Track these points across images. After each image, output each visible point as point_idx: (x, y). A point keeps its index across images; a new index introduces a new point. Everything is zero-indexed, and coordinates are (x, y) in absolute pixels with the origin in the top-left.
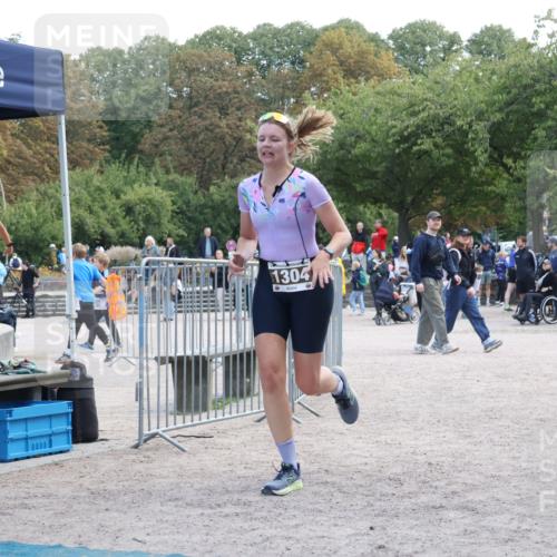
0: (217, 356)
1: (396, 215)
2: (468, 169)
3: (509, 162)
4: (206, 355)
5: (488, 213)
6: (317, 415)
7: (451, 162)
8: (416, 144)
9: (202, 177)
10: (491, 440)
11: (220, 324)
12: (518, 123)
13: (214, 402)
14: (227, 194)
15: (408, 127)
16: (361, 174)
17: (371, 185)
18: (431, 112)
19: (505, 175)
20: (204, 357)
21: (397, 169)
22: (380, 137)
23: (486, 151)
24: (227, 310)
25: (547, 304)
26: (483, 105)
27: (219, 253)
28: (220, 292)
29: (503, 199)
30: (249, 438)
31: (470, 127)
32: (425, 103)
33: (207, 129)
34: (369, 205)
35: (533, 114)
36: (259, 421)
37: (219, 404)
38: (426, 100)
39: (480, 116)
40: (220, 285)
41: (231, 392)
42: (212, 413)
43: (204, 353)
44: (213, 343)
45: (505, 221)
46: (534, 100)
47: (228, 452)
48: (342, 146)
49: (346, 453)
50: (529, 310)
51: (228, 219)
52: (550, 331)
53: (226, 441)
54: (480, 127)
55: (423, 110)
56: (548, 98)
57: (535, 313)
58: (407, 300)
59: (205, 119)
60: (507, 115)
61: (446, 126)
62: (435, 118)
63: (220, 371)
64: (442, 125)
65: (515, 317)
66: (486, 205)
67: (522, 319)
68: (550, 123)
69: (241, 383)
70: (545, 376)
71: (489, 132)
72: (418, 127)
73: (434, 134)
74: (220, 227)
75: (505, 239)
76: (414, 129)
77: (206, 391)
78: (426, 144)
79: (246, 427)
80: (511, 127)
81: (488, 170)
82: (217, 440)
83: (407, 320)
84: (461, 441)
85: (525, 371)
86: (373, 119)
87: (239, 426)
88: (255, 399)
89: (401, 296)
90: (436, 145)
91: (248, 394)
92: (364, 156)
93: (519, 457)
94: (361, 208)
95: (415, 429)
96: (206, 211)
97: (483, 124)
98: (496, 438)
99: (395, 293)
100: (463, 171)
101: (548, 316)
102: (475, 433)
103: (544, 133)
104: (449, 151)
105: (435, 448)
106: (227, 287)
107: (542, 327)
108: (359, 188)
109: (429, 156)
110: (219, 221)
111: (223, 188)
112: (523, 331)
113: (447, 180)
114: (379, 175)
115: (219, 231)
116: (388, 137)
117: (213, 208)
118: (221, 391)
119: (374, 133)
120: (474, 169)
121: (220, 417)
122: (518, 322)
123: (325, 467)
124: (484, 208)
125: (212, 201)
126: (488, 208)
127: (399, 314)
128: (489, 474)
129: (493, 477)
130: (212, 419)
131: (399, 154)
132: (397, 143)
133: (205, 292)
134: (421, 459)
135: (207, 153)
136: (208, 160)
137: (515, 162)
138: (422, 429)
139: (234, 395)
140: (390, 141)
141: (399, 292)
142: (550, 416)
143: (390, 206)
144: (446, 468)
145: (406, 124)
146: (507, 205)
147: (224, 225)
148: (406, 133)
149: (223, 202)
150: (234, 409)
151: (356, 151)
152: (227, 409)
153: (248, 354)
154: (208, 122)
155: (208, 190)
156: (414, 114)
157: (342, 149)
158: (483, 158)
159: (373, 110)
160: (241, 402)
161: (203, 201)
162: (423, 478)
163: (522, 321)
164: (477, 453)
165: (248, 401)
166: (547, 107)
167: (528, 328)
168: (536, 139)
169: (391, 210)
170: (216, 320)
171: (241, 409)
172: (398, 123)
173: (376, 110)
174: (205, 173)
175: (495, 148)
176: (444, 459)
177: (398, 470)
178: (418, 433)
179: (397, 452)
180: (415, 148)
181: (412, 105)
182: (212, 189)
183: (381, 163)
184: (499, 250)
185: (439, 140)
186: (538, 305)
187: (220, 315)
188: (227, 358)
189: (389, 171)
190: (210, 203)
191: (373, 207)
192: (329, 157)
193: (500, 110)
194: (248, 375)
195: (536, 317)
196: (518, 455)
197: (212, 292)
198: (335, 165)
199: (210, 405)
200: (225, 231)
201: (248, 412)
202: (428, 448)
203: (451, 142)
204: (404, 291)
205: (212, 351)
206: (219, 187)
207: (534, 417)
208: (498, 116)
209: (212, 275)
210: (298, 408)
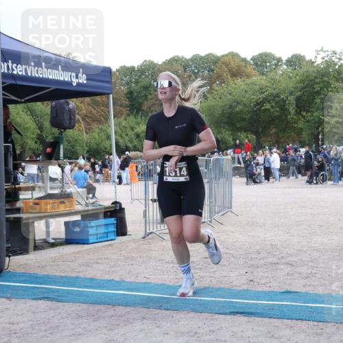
1: (254, 137)
2: (286, 116)
3: (304, 114)
5: (295, 135)
6: (222, 224)
7: (279, 114)
8: (263, 106)
10: (299, 235)
12: (308, 96)
15: (259, 98)
16: (239, 119)
17: (244, 124)
18: (270, 92)
19: (303, 119)
21: (255, 117)
22: (247, 103)
23: (294, 109)
26: (292, 89)
29: (302, 129)
31: (287, 98)
32: (267, 88)
34: (242, 132)
35: (315, 92)
38: (267, 86)
39: (291, 93)
45: (303, 139)
46: (315, 86)
48: (231, 107)
49: (235, 240)
50: (313, 178)
54: (291, 98)
55: (266, 91)
56: (321, 85)
57: (316, 179)
58: (259, 174)
60: (303, 93)
62: (271, 95)
66: (294, 132)
70: (321, 206)
71: (295, 100)
72: (264, 98)
73: (271, 102)
75: (302, 147)
76: (262, 99)
78: (267, 106)
80: (305, 98)
81: (295, 117)
86: (244, 95)
90: (272, 107)
92: (240, 111)
94: (239, 134)
95: (265, 230)
98: (300, 233)
99: (255, 171)
100: (284, 118)
104: (277, 109)
107: (319, 185)
108: (238, 126)
109: (269, 111)
112: (311, 187)
113: (277, 121)
114: (247, 120)
116: (251, 103)
119: (244, 102)
120: (289, 117)
124: (293, 134)
127: (256, 180)
131: (256, 111)
132: (255, 105)
137: (307, 114)
140: (252, 105)
143: (252, 133)
146: (304, 133)
148: (259, 102)
151: (237, 109)
156: (263, 93)
158: (293, 112)
159: (244, 91)
166: (321, 90)
167: (313, 186)
168: (316, 103)
169: (252, 135)
172: (255, 97)
173: (246, 91)
175: (298, 107)
177: (258, 247)
178: (266, 232)
179: (257, 240)
180: (263, 108)
181: (261, 89)
183: (248, 114)
185: (273, 104)
186: (317, 176)
189: (252, 117)
191: (244, 133)
192: (225, 112)
193: (300, 91)
195: (316, 181)
198: (227, 115)
202: (271, 238)
203: (278, 105)
204: (258, 170)
208: (299, 93)
210: (213, 221)
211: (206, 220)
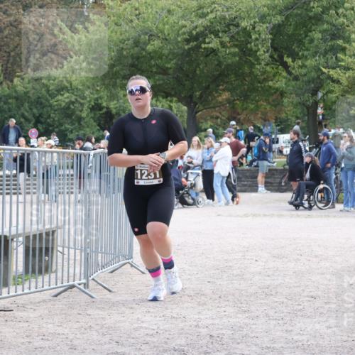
0: (18, 235)
1: (185, 108)
2: (252, 65)
4: (8, 235)
5: (268, 107)
6: (110, 291)
9: (6, 70)
10: (267, 315)
11: (21, 206)
12: (296, 26)
13: (14, 279)
14: (30, 86)
15: (196, 27)
16: (155, 70)
17: (163, 80)
18: (218, 13)
19: (284, 74)
20: (5, 237)
21: (186, 67)
23: (268, 51)
24: (28, 193)
25: (320, 191)
26: (265, 9)
27: (22, 140)
28: (22, 176)
29: (282, 94)
30: (46, 312)
31: (254, 28)
32: (213, 6)
33: (11, 25)
34: (161, 99)
35: (310, 18)
36: (56, 296)
37: (19, 280)
39: (263, 18)
40: (22, 170)
41: (30, 270)
42: (12, 288)
43: (6, 232)
44: (14, 223)
45: (283, 115)
46: (312, 4)
47: (26, 324)
48: (136, 43)
49: (136, 325)
50: (303, 197)
51: (31, 109)
52: (321, 216)
53: (24, 314)
54: (263, 28)
55: (212, 12)
57: (308, 200)
58: (193, 186)
59: (10, 15)
60: (287, 18)
61: (231, 27)
63: (21, 249)
64: (228, 26)
65: (291, 203)
66: (267, 101)
67: (297, 205)
68: (325, 26)
69: (40, 261)
70: (316, 256)
71: (271, 34)
72: (206, 28)
73: (220, 35)
74: (23, 116)
75: (283, 131)
76: (202, 29)
77: (7, 268)
78: (213, 43)
79: (44, 301)
80: (290, 30)
81: (268, 68)
82: (16, 313)
83: (193, 204)
84: (239, 315)
85: (298, 252)
86: (166, 19)
87: (37, 300)
88: (53, 275)
89: (189, 183)
90: (223, 44)
91: (47, 271)
92: (155, 51)
93: (291, 331)
95: (199, 304)
96: (10, 101)
97: (265, 26)
98: (271, 313)
99: (183, 180)
100: (246, 69)
101: (320, 202)
102: (253, 308)
103: (320, 36)
105: (216, 322)
106: (29, 172)
107: (315, 212)
109: (216, 55)
110: (23, 110)
111: (26, 80)
112: (298, 216)
114: (171, 71)
115: (22, 120)
116: (178, 35)
117: (17, 98)
118: (21, 268)
119: (166, 32)
121: (20, 292)
122: (294, 208)
123: (116, 339)
125: (16, 91)
126: (269, 103)
127: (187, 199)
128: (264, 346)
129: (267, 348)
130: (12, 293)
132: (188, 41)
133: (8, 176)
134: (204, 331)
135: (12, 46)
136: (12, 54)
137: (293, 62)
138: (205, 304)
139: (34, 271)
140: (179, 39)
141: (187, 178)
142: (319, 293)
143: (180, 100)
144: (225, 340)
145: (195, 24)
146: (285, 100)
147: (26, 114)
148: (194, 33)
149: (26, 93)
150: (33, 284)
151: (150, 48)
152: (27, 285)
153: (47, 234)
154: (12, 19)
155: (12, 81)
156: (204, 15)
157: (137, 46)
159: (165, 11)
160: (40, 279)
161: (7, 91)
162: (205, 349)
163: (297, 207)
164: (254, 326)
165: (46, 277)
166: (323, 12)
167: (302, 213)
168: (312, 41)
169: (180, 104)
170: (18, 202)
171: (40, 284)
172: (188, 23)
173: (169, 11)
174: (9, 65)
175: (275, 49)
176: (224, 331)
177: (183, 342)
178: (201, 308)
179: (182, 325)
180: (203, 46)
181: (200, 7)
182: (16, 81)
183: (171, 60)
184: (277, 142)
185: (226, 39)
186: (311, 192)
187: (21, 198)
188: (27, 238)
189: (179, 68)
190: (14, 94)
191: (164, 100)
192: (125, 53)
193: (280, 13)
194: (47, 254)
195: (309, 204)
196: (290, 328)
197: (15, 176)
198: (130, 61)
199: (11, 281)
200: (27, 120)
201: (46, 287)
202: (210, 322)
203: (236, 43)
204: (191, 178)
205: (14, 232)
206: (23, 79)
207: (305, 294)
208: (278, 19)
209: (15, 160)
210: (91, 284)
211: (76, 283)
